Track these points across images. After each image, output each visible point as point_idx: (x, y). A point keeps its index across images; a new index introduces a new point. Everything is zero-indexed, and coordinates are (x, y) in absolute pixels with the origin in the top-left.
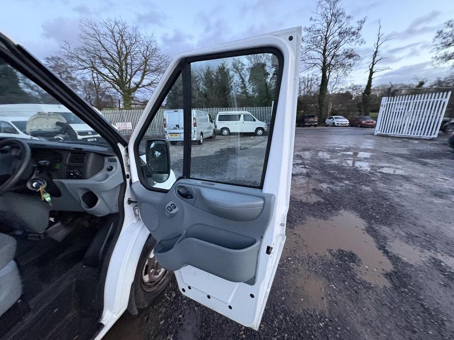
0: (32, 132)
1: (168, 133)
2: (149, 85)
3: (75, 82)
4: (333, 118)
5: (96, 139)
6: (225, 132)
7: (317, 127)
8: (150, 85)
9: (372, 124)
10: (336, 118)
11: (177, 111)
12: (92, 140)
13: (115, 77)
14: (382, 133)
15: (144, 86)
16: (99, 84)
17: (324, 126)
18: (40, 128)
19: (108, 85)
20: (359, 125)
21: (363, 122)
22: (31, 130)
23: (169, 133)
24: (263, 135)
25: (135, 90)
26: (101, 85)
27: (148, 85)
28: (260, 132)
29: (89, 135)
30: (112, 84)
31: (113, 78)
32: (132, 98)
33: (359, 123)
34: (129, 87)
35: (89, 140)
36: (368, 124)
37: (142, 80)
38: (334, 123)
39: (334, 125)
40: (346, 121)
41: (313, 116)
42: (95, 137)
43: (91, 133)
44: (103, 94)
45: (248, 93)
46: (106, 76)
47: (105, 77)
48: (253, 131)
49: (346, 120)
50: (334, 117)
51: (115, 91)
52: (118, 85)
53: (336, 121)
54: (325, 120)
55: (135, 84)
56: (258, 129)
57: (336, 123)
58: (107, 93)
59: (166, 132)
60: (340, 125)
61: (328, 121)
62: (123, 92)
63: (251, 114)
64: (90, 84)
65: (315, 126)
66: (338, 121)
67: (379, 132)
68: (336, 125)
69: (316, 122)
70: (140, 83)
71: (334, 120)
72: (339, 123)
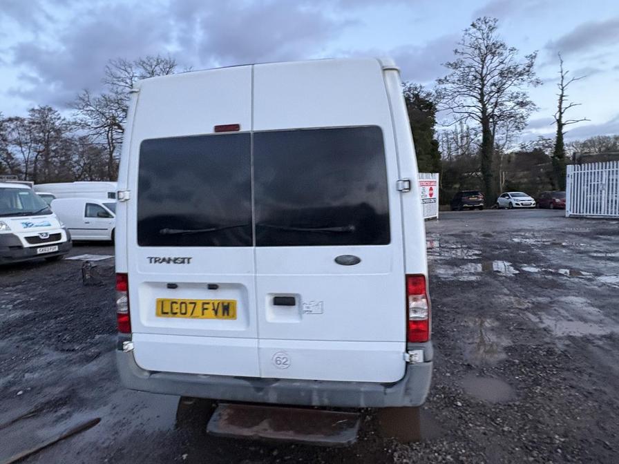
4: (508, 195)
7: (483, 211)
14: (575, 214)
17: (495, 208)
21: (558, 200)
33: (551, 203)
38: (511, 203)
39: (510, 206)
40: (529, 200)
41: (476, 193)
49: (530, 198)
50: (509, 193)
53: (514, 201)
54: (496, 199)
57: (514, 203)
60: (521, 206)
61: (501, 200)
65: (481, 208)
66: (517, 200)
67: (571, 213)
68: (514, 206)
69: (480, 202)
71: (510, 198)
72: (519, 203)
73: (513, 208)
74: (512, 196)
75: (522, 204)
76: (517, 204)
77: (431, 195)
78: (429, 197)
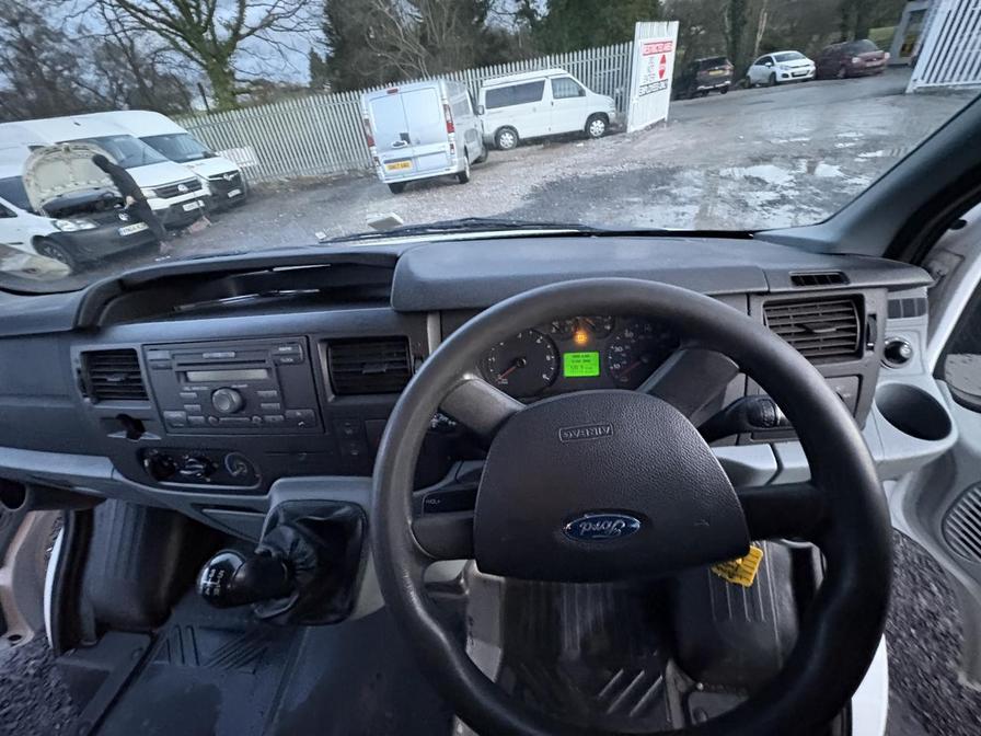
0: (46, 205)
1: (382, 161)
2: (267, 23)
3: (65, 47)
4: (770, 59)
5: (202, 204)
6: (507, 139)
7: (730, 94)
8: (269, 24)
9: (879, 63)
10: (780, 59)
11: (396, 91)
12: (194, 206)
13: (165, 11)
14: (931, 84)
15: (252, 31)
16: (132, 41)
17: (743, 86)
18: (60, 191)
19: (159, 41)
20: (842, 72)
21: (855, 60)
22: (43, 201)
23: (386, 162)
24: (607, 133)
25: (231, 45)
26: (139, 43)
27: (262, 27)
28: (598, 127)
29: (182, 193)
30: (167, 37)
31: (162, 15)
32: (232, 74)
33: (843, 65)
34: (214, 40)
35: (187, 208)
36: (869, 64)
37: (241, 12)
38: (774, 74)
39: (772, 81)
40: (804, 65)
41: (720, 62)
42: (200, 198)
43: (186, 189)
44: (151, 73)
45: (535, 11)
46: (141, 11)
47: (140, 14)
48: (579, 126)
49: (808, 61)
50: (773, 55)
51: (179, 58)
52: (184, 39)
53: (779, 69)
54: (747, 69)
55: (228, 26)
56: (593, 118)
57: (779, 73)
58: (160, 68)
59: (376, 159)
60: (791, 78)
61: (756, 71)
62: (204, 58)
63: (570, 75)
64: (108, 46)
65: (725, 90)
66: (787, 68)
67: (921, 83)
68: (779, 79)
69: (726, 78)
70: (240, 20)
71: (773, 65)
72: (789, 72)
73: (777, 84)
74: (778, 61)
75: (793, 75)
76: (785, 76)
77: (662, 73)
78: (658, 78)
